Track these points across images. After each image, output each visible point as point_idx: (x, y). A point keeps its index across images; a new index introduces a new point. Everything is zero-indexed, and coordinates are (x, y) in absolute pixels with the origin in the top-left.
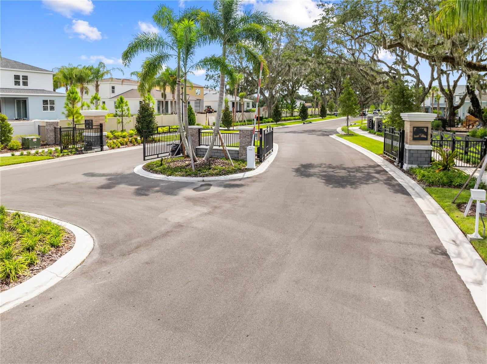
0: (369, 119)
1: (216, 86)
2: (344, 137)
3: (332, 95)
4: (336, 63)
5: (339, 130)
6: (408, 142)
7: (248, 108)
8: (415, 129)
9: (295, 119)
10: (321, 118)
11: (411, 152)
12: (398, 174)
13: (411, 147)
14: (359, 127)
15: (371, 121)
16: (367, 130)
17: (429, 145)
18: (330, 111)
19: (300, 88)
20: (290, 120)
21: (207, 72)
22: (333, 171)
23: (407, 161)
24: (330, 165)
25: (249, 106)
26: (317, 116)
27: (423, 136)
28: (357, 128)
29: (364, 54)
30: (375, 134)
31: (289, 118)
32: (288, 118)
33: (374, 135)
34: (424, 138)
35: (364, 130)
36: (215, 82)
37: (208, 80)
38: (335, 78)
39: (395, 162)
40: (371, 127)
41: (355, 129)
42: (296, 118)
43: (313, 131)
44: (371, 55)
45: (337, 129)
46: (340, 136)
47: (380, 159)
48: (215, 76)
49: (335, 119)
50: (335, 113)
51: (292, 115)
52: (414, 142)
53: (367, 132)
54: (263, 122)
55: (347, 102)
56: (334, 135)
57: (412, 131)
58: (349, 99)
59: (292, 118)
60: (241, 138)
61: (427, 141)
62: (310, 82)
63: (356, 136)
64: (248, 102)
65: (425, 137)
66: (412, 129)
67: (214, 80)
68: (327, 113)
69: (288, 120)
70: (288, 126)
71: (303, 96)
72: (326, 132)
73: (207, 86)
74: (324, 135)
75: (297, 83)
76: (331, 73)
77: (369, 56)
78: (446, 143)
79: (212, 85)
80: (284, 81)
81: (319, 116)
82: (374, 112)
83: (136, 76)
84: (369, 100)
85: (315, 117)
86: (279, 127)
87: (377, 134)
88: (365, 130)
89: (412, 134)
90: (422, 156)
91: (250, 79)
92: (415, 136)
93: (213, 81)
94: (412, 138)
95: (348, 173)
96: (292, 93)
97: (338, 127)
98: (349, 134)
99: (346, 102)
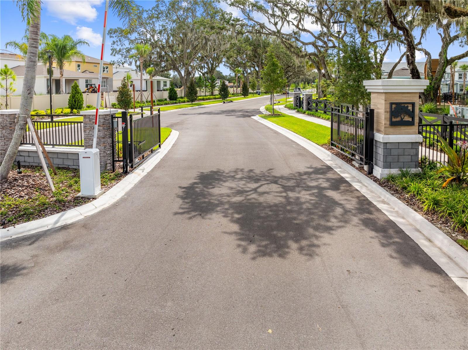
0: (296, 96)
1: (125, 62)
2: (269, 119)
3: (254, 74)
4: (258, 33)
5: (262, 109)
6: (382, 129)
7: (165, 88)
8: (394, 106)
9: (215, 99)
10: (243, 96)
11: (388, 146)
12: (370, 187)
13: (389, 138)
14: (284, 105)
15: (298, 98)
16: (294, 109)
17: (416, 134)
18: (252, 89)
19: (220, 65)
20: (209, 99)
21: (113, 46)
22: (255, 190)
23: (381, 163)
24: (251, 171)
25: (166, 85)
26: (239, 95)
27: (407, 119)
28: (282, 107)
29: (288, 22)
30: (304, 113)
31: (209, 97)
32: (207, 97)
33: (303, 115)
34: (409, 121)
35: (290, 108)
36: (123, 57)
37: (115, 55)
38: (257, 55)
39: (354, 160)
40: (298, 105)
41: (280, 108)
42: (217, 97)
43: (233, 111)
44: (296, 23)
45: (260, 109)
46: (265, 117)
47: (325, 153)
48: (123, 51)
49: (258, 97)
50: (257, 91)
51: (212, 94)
52: (391, 130)
53: (294, 111)
54: (178, 102)
55: (272, 74)
56: (257, 116)
57: (388, 110)
58: (274, 71)
59: (212, 97)
60: (88, 131)
61: (413, 127)
62: (231, 59)
63: (284, 116)
64: (165, 81)
65: (410, 119)
66: (388, 106)
67: (122, 55)
68: (250, 92)
69: (207, 99)
70: (205, 106)
71: (227, 76)
72: (247, 112)
73: (114, 61)
74: (244, 116)
75: (218, 60)
76: (252, 51)
77: (293, 24)
78: (432, 130)
79: (119, 60)
80: (202, 57)
81: (241, 95)
82: (295, 90)
83: (13, 47)
84: (290, 79)
85: (237, 96)
86: (194, 107)
87: (307, 113)
88: (292, 109)
89: (388, 115)
90: (406, 153)
91: (163, 53)
92: (394, 120)
93: (120, 56)
94: (388, 123)
95: (284, 194)
96: (212, 69)
97: (261, 106)
98: (275, 115)
99: (270, 76)
